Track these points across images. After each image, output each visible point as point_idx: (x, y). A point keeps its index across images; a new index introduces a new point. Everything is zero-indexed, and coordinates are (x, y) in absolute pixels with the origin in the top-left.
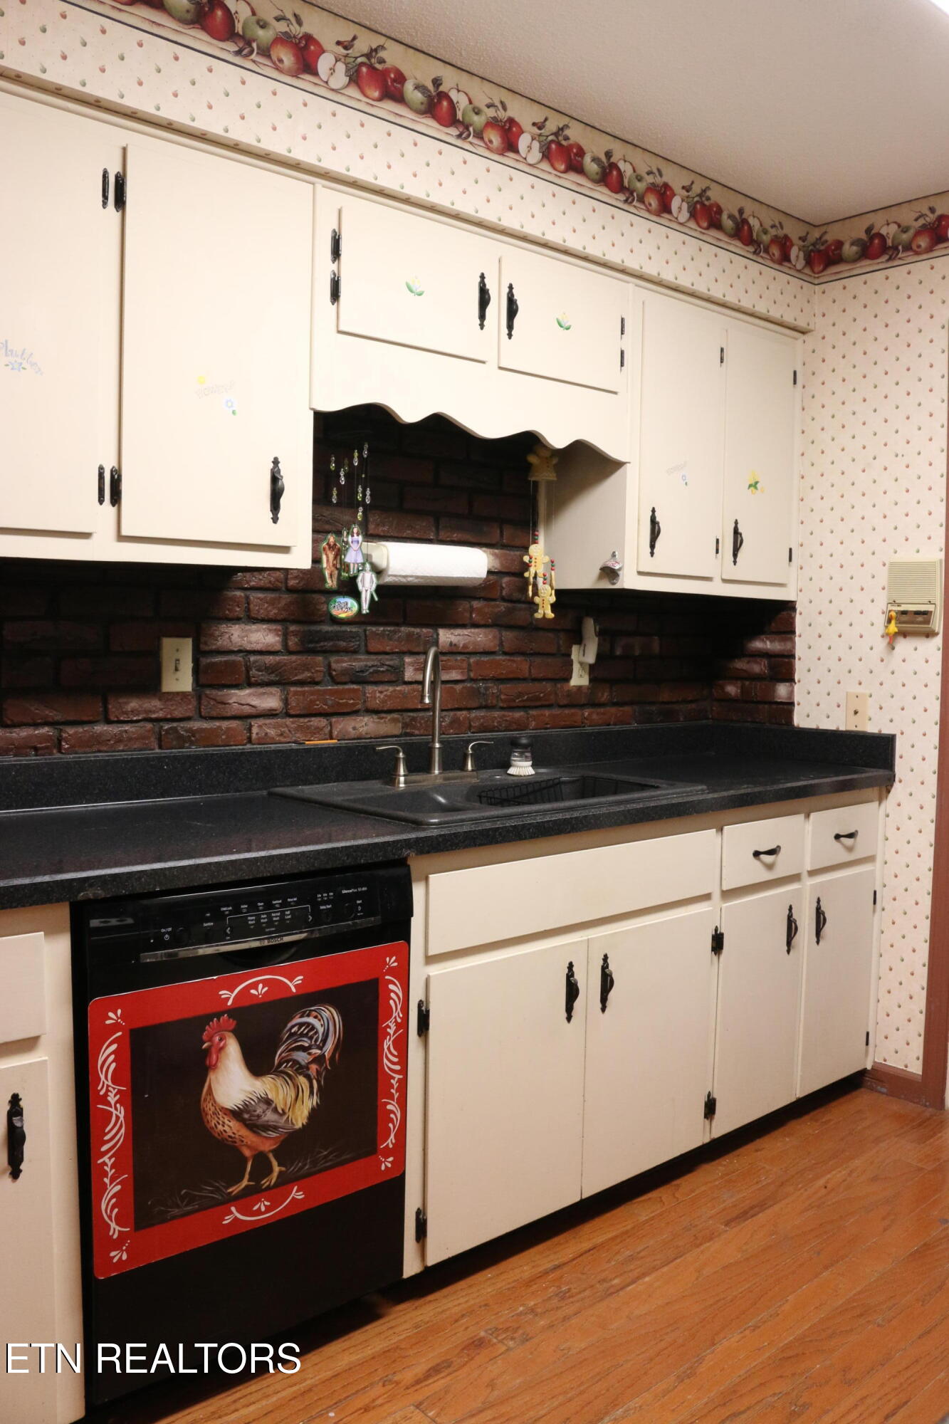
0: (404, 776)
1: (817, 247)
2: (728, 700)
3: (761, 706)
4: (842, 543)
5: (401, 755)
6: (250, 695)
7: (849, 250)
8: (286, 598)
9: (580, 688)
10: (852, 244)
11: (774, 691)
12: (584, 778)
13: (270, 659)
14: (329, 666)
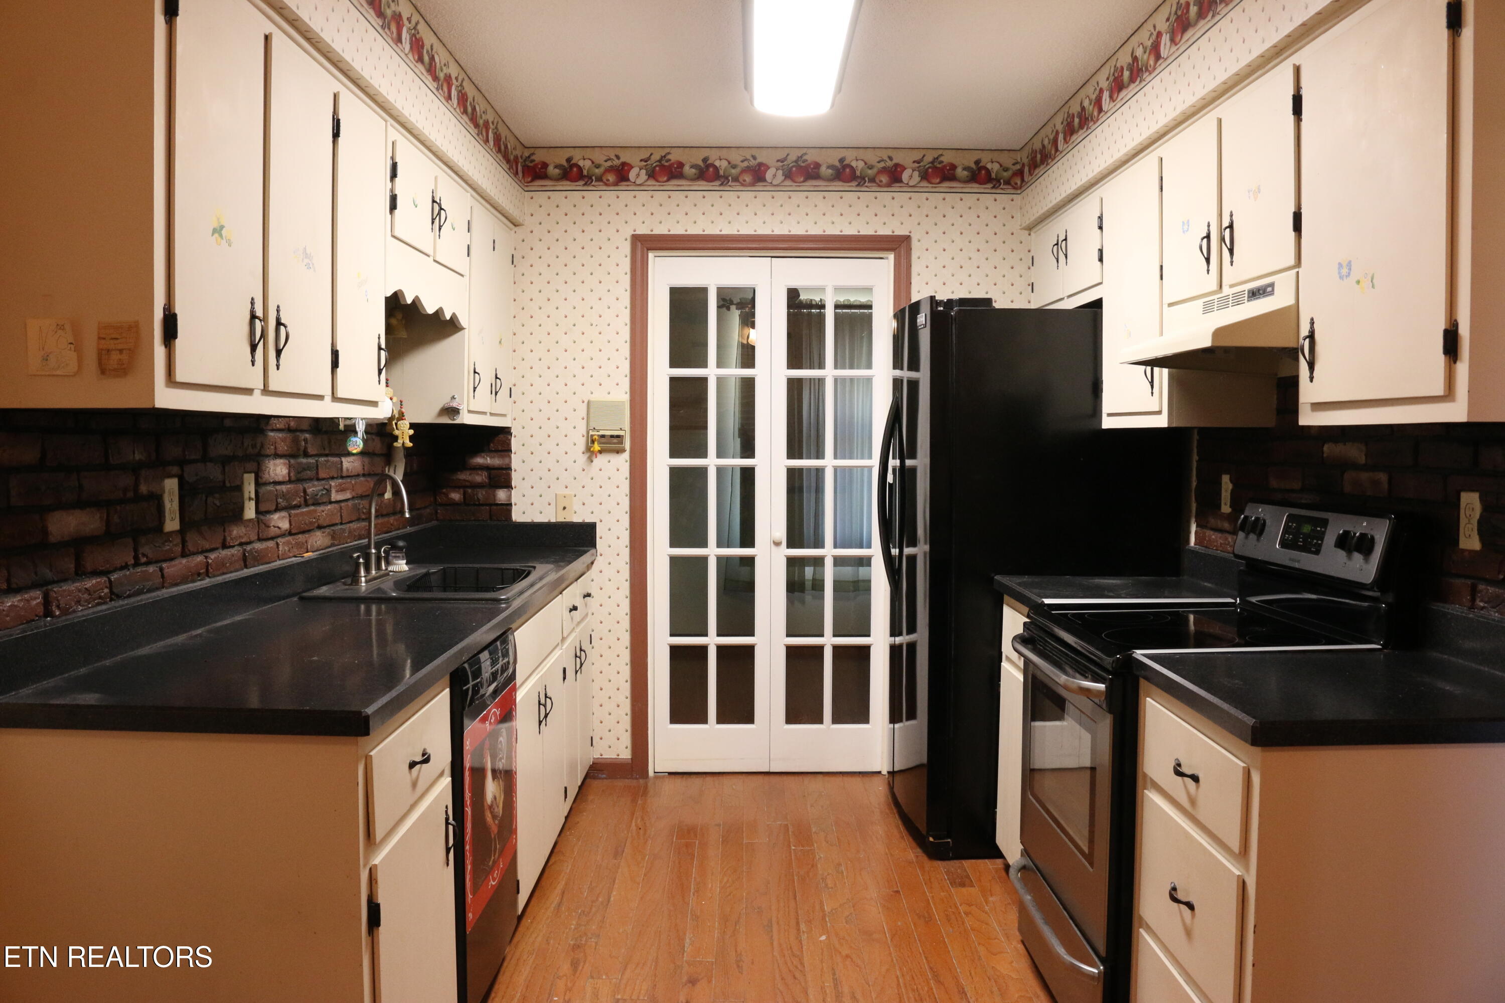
0: (365, 576)
1: (527, 163)
2: (454, 504)
3: (483, 508)
4: (549, 385)
5: (361, 560)
6: (279, 518)
7: (552, 170)
8: (289, 436)
9: (389, 499)
10: (556, 167)
11: (494, 496)
12: (444, 569)
13: (284, 488)
14: (305, 491)
